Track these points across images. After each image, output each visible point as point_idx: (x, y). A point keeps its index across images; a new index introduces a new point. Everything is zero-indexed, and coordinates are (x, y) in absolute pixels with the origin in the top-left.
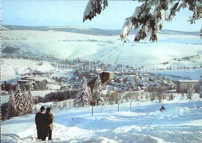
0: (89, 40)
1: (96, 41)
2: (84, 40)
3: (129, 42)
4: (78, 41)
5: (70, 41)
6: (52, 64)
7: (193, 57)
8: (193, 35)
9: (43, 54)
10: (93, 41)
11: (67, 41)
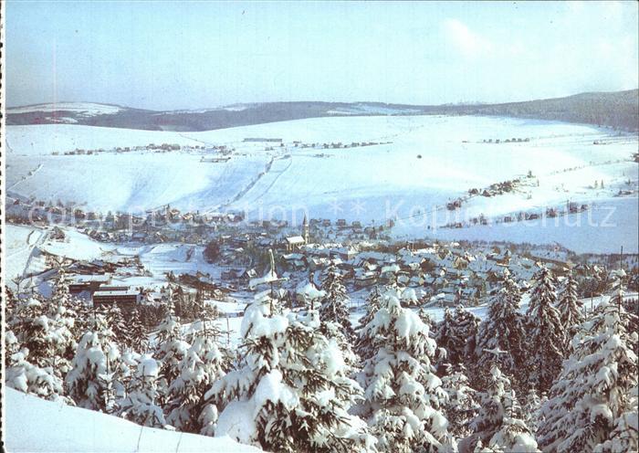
0: (152, 147)
1: (176, 148)
2: (137, 148)
3: (282, 145)
4: (118, 150)
5: (90, 153)
6: (89, 233)
7: (518, 181)
8: (469, 114)
9: (33, 200)
10: (165, 148)
11: (80, 152)
